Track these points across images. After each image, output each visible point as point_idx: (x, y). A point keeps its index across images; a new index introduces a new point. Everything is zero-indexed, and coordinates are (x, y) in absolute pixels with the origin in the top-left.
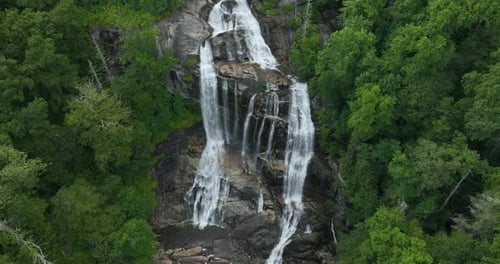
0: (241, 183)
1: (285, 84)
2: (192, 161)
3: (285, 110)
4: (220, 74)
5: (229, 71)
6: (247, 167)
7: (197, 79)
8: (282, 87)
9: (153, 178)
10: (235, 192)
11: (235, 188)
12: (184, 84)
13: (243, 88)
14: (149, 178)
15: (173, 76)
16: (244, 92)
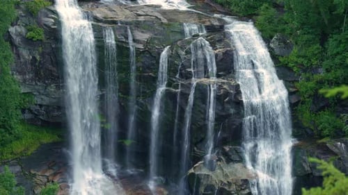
1: (216, 23)
4: (96, 19)
8: (211, 29)
13: (144, 36)
16: (147, 43)
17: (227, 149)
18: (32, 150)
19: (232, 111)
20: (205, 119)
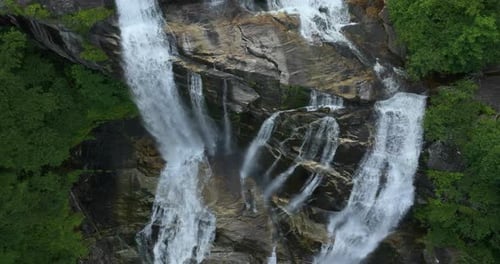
0: (237, 230)
1: (366, 96)
2: (143, 180)
4: (181, 52)
5: (207, 46)
6: (250, 200)
8: (354, 104)
9: (74, 209)
13: (245, 96)
14: (67, 208)
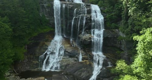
0: (70, 49)
2: (46, 43)
3: (89, 12)
5: (65, 3)
7: (52, 5)
8: (87, 5)
10: (67, 53)
11: (67, 51)
12: (47, 10)
15: (43, 7)
16: (72, 7)
17: (87, 31)
18: (49, 31)
19: (89, 22)
20: (83, 23)
